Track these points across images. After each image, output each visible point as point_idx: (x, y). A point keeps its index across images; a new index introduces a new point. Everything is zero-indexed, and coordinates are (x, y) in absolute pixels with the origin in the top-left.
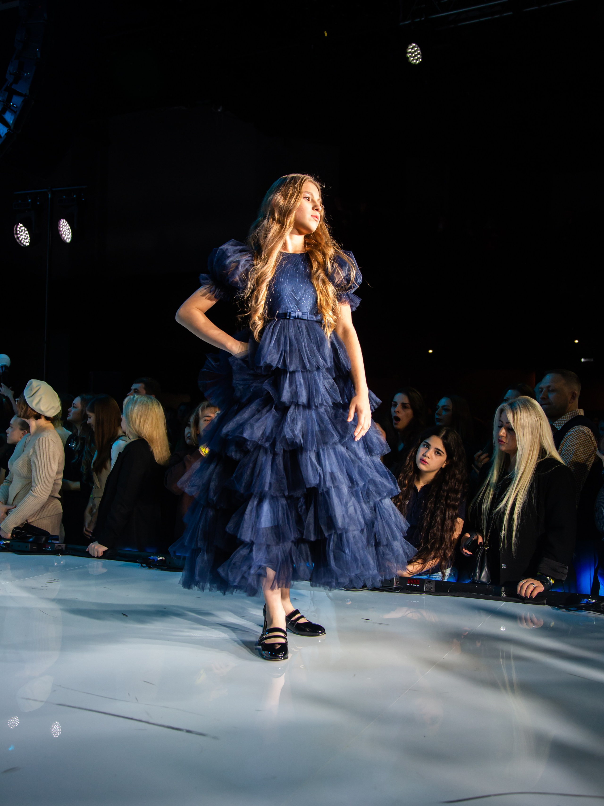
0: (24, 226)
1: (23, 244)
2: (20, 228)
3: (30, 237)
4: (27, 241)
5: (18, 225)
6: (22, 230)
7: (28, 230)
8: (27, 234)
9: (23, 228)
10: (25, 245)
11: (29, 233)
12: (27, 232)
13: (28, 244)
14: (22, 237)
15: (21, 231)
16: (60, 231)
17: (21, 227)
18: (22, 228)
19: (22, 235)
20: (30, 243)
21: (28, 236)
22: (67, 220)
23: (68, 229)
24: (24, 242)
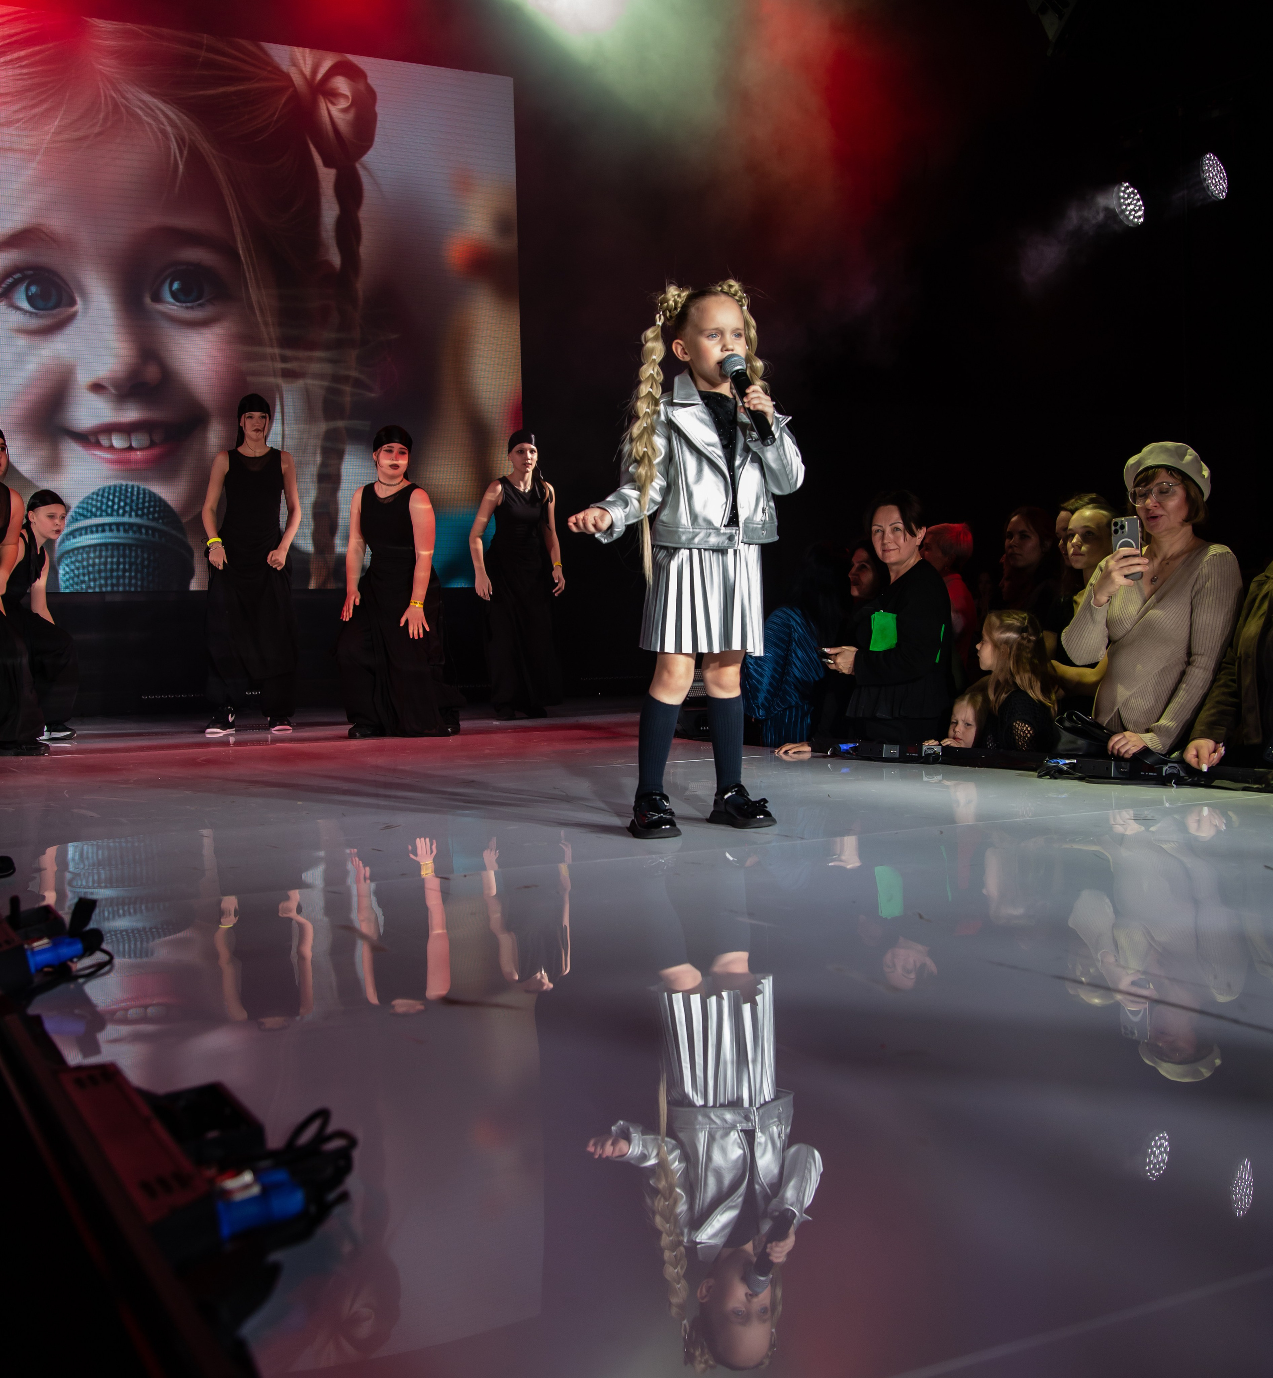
0: (1132, 185)
1: (1132, 221)
2: (1124, 192)
3: (1144, 205)
4: (1140, 213)
5: (1122, 185)
6: (1129, 194)
7: (1139, 192)
8: (1138, 200)
9: (1131, 190)
10: (1138, 223)
11: (1143, 198)
12: (1138, 196)
13: (1142, 220)
14: (1129, 208)
15: (1126, 196)
16: (1205, 179)
17: (1127, 188)
18: (1128, 191)
19: (1129, 204)
20: (1145, 215)
21: (1141, 203)
22: (1215, 155)
23: (1220, 172)
24: (1135, 217)
